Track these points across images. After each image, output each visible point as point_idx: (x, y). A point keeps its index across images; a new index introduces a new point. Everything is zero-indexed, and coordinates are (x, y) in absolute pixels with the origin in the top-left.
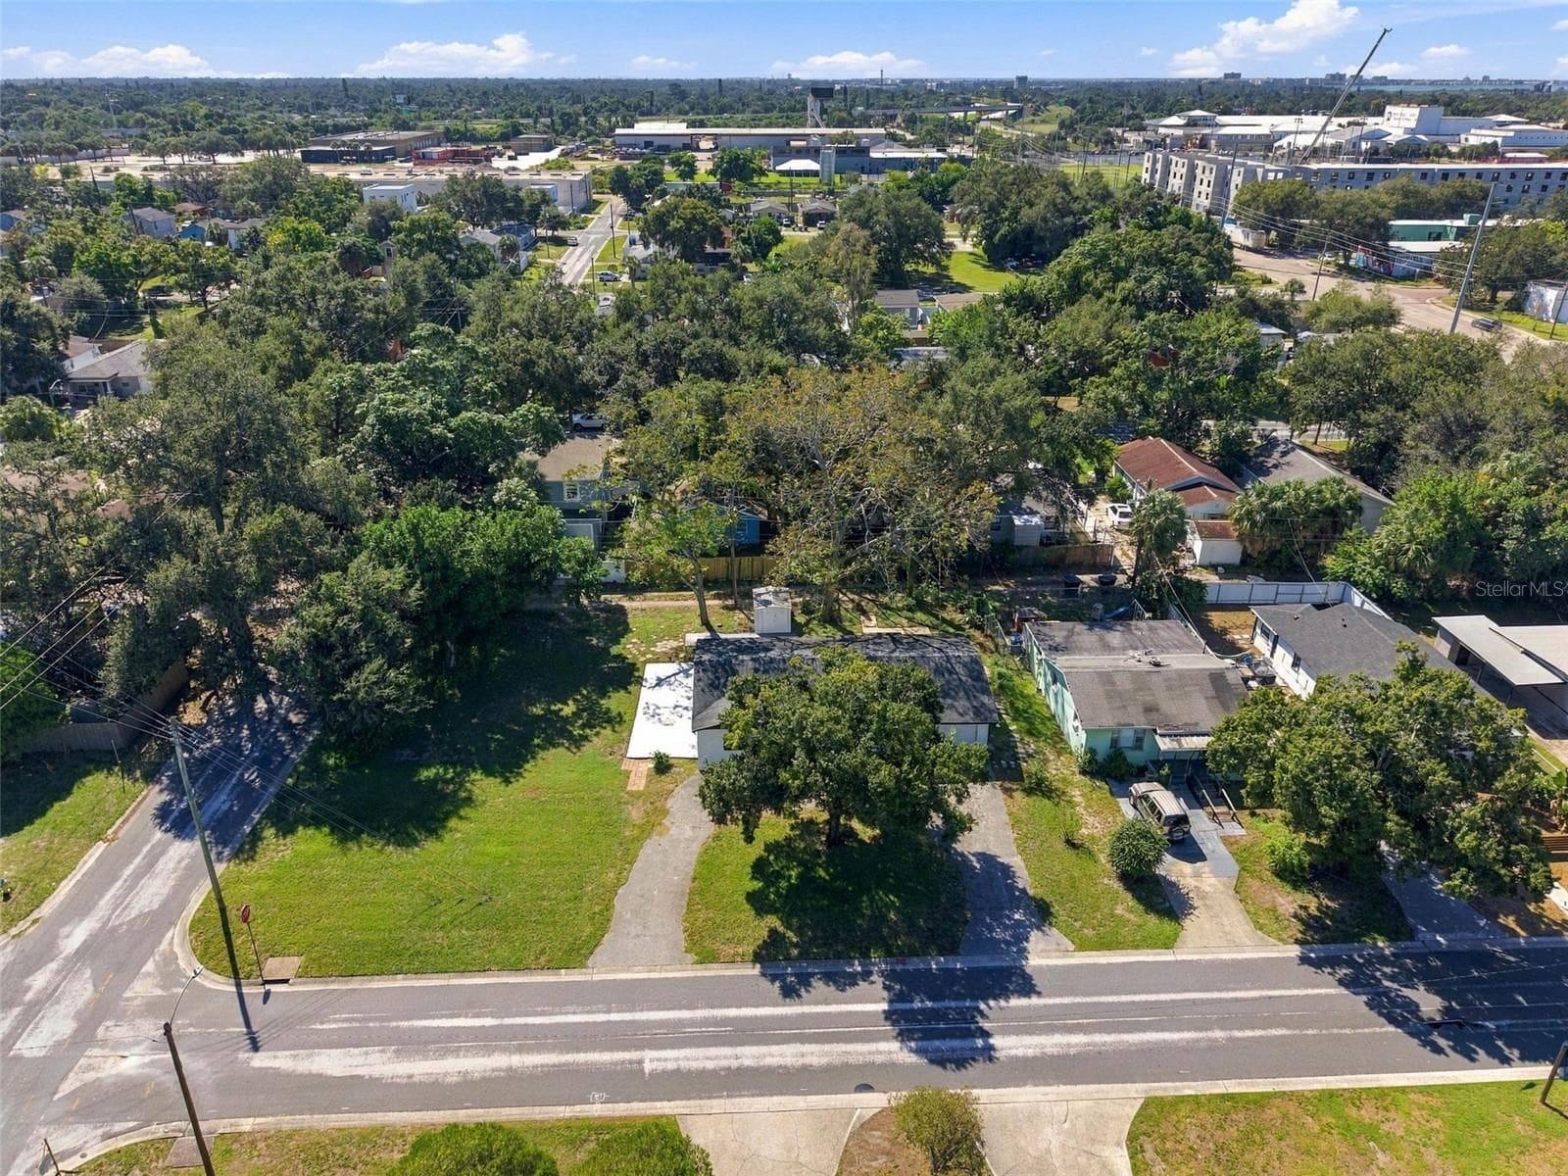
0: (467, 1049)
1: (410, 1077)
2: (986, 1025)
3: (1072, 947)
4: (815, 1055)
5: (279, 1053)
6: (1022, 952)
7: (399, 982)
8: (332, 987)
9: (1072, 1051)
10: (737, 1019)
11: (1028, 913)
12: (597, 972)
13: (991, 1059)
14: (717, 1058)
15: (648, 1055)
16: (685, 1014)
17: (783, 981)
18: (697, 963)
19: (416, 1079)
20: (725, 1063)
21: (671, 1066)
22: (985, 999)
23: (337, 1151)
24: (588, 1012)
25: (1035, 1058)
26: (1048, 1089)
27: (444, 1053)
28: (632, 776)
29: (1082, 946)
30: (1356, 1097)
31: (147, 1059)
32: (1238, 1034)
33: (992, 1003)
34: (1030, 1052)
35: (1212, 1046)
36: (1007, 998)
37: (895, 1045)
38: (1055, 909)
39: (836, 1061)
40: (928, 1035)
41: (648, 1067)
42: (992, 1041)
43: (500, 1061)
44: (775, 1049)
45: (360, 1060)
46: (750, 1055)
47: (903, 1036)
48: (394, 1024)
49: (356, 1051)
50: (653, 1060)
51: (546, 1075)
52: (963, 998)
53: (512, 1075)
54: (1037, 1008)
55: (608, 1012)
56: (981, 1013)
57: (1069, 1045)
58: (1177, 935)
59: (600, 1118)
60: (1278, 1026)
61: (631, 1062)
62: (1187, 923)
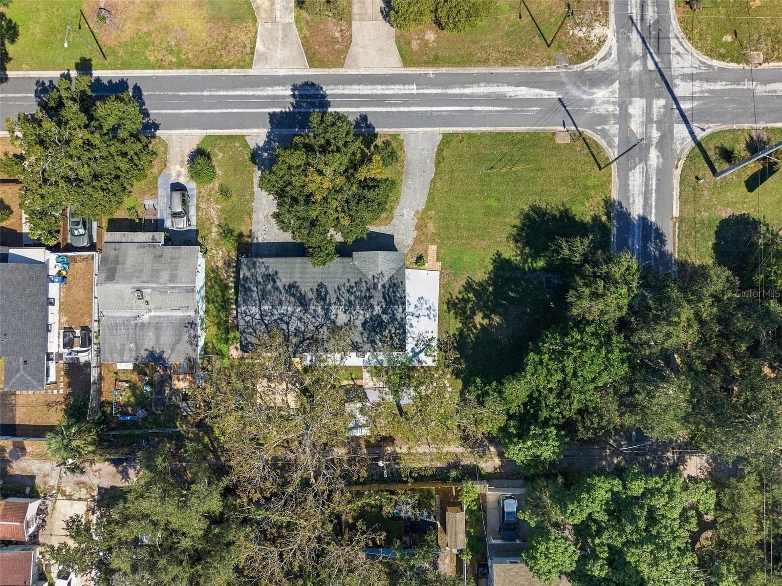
0: (480, 96)
1: (498, 86)
2: (292, 100)
3: (246, 138)
4: (356, 89)
5: (547, 97)
6: (269, 136)
7: (514, 129)
8: (541, 128)
9: (262, 88)
10: (383, 106)
11: (260, 156)
12: (439, 131)
13: (294, 86)
14: (390, 89)
15: (415, 92)
16: (402, 109)
17: (366, 124)
18: (399, 135)
19: (496, 85)
20: (387, 87)
21: (407, 87)
22: (290, 112)
23: (513, 57)
24: (439, 111)
25: (276, 86)
26: (275, 74)
27: (488, 95)
28: (435, 259)
29: (242, 137)
30: (171, 66)
31: (595, 96)
32: (199, 93)
33: (288, 110)
34: (277, 88)
35: (210, 89)
36: (281, 112)
37: (328, 92)
38: (247, 157)
39: (348, 87)
40: (315, 96)
41: (414, 86)
42: (292, 93)
43: (467, 91)
44: (370, 92)
45: (518, 93)
46: (379, 90)
47: (324, 96)
48: (511, 109)
49: (520, 97)
50: (413, 89)
51: (450, 84)
52: (299, 113)
53: (462, 85)
54: (270, 107)
55: (431, 112)
56: (293, 106)
57: (262, 90)
58: (202, 142)
59: (429, 67)
60: (183, 96)
61: (421, 89)
62: (195, 147)
